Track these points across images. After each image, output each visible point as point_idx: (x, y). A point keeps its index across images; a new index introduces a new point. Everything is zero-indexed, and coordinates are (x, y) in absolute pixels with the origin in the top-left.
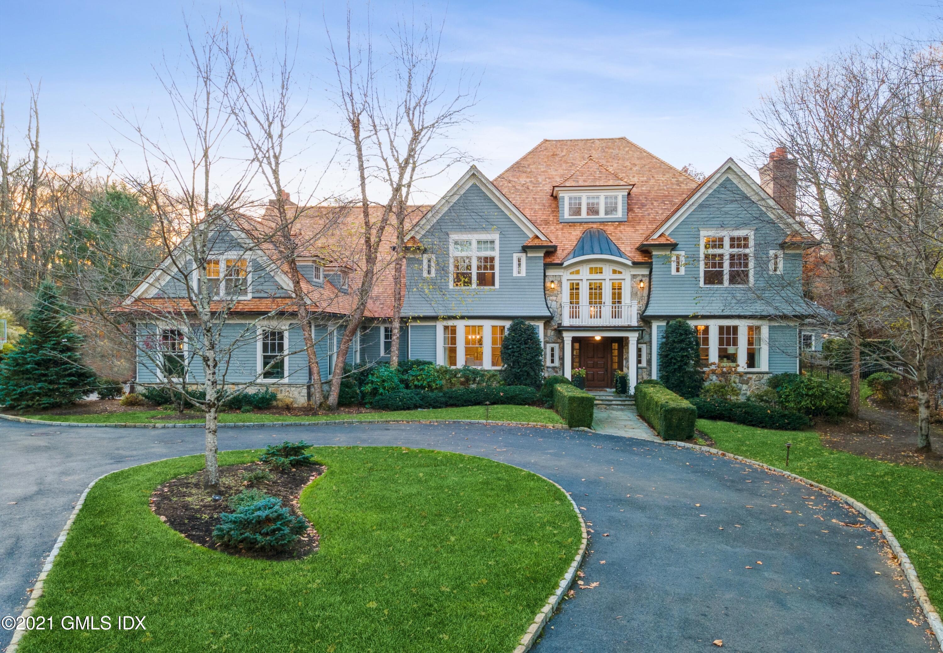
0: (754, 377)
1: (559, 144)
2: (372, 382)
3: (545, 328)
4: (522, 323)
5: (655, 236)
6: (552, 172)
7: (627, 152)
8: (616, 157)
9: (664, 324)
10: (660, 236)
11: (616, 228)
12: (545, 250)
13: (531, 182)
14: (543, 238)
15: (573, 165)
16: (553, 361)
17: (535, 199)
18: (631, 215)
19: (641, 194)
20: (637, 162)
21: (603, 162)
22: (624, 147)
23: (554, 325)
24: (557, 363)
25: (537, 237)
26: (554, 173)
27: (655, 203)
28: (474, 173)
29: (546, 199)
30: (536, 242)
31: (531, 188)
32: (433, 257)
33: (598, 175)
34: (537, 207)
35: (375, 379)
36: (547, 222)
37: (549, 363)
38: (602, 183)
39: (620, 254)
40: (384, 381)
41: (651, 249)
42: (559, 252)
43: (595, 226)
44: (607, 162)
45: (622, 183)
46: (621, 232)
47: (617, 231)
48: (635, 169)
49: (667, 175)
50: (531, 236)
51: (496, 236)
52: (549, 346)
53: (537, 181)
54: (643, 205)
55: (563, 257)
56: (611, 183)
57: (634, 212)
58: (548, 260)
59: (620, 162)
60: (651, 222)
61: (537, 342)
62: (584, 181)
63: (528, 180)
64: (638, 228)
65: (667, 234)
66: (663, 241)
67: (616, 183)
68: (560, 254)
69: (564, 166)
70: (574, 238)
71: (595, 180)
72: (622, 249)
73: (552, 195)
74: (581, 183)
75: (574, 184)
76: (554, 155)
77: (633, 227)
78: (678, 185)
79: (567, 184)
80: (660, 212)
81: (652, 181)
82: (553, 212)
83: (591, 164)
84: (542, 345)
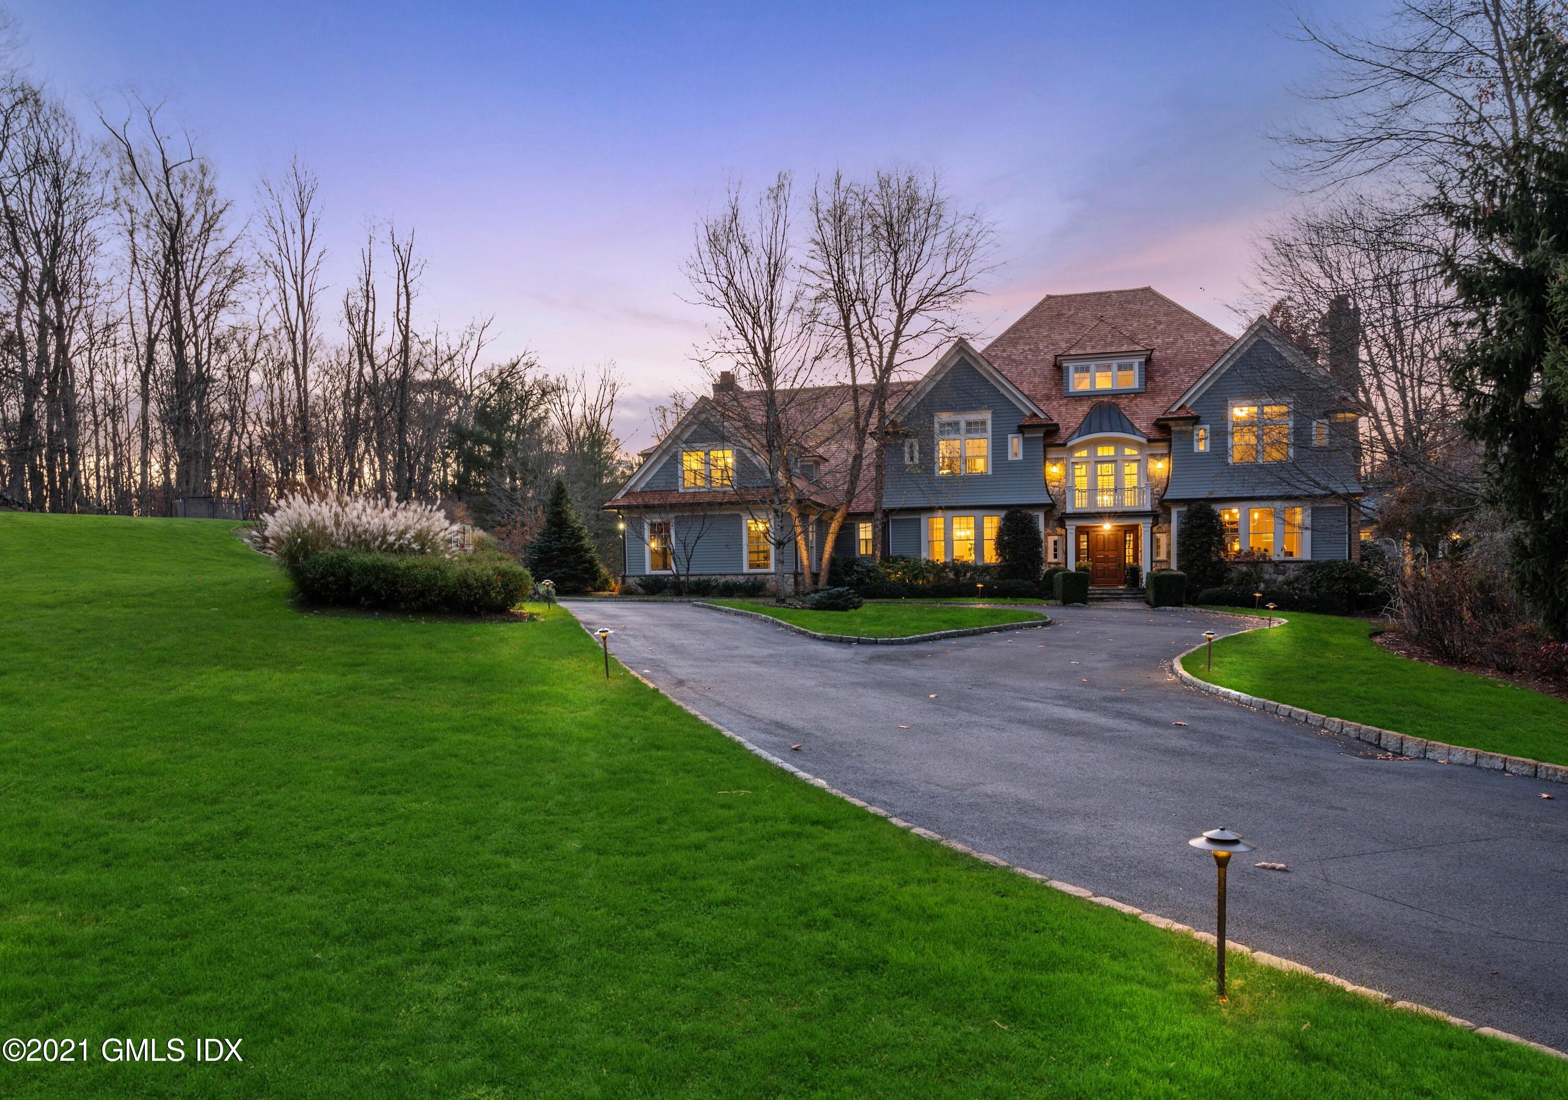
0: (1292, 566)
1: (1065, 301)
2: (857, 572)
3: (1045, 519)
4: (1019, 511)
5: (1174, 409)
6: (1056, 337)
7: (1152, 306)
8: (1136, 314)
9: (1184, 509)
10: (1180, 408)
11: (1131, 401)
12: (1044, 429)
13: (1030, 350)
14: (1042, 416)
15: (1083, 326)
16: (1055, 556)
17: (1034, 370)
18: (1150, 385)
19: (1165, 359)
20: (1164, 319)
21: (1120, 321)
22: (1149, 301)
23: (1057, 513)
24: (1060, 559)
25: (1035, 415)
26: (1058, 337)
27: (1181, 370)
28: (962, 346)
29: (1046, 368)
30: (1035, 421)
31: (1030, 357)
32: (915, 442)
33: (1109, 339)
34: (1036, 380)
35: (859, 569)
36: (1048, 398)
37: (1051, 559)
38: (1114, 349)
39: (1134, 430)
40: (869, 571)
41: (1171, 423)
42: (1062, 431)
43: (1106, 400)
44: (1126, 320)
45: (1138, 348)
46: (1137, 405)
47: (1133, 405)
48: (1160, 328)
49: (1200, 334)
50: (1028, 414)
51: (987, 416)
52: (1051, 539)
53: (1038, 348)
54: (1165, 373)
55: (1066, 436)
56: (1125, 348)
57: (1154, 381)
58: (1049, 441)
59: (1142, 320)
60: (1174, 393)
61: (1038, 532)
62: (1093, 347)
63: (1026, 348)
64: (1157, 400)
65: (1188, 406)
66: (1182, 414)
67: (1132, 348)
68: (1064, 433)
69: (1071, 328)
70: (1080, 415)
71: (1105, 346)
72: (1137, 426)
73: (1055, 365)
74: (1089, 351)
75: (1080, 352)
76: (1060, 315)
77: (1152, 399)
78: (1212, 345)
79: (1072, 352)
80: (1187, 379)
81: (1180, 342)
82: (1056, 385)
83: (1102, 326)
84: (1042, 536)
